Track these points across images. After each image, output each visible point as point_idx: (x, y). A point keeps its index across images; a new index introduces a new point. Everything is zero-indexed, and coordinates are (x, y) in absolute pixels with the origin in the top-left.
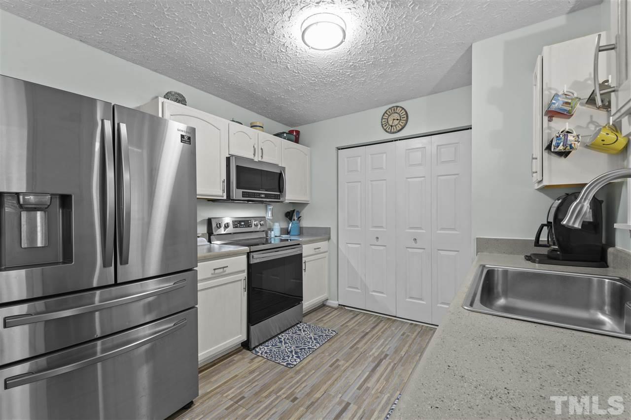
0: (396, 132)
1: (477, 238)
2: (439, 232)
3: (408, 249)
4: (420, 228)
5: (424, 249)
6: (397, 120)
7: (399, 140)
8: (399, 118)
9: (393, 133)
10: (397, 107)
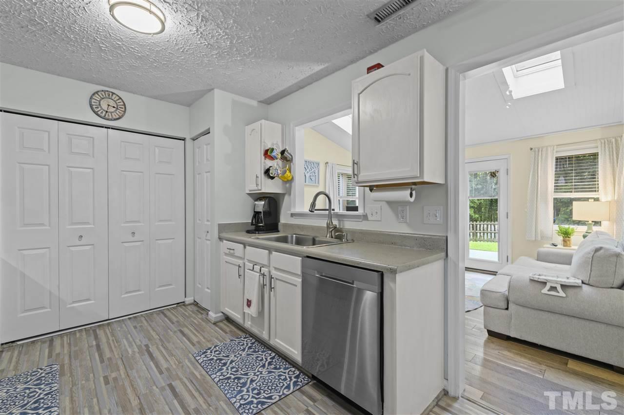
0: (111, 120)
1: (219, 224)
2: (157, 223)
3: (124, 244)
4: (139, 222)
5: (142, 241)
6: (114, 107)
7: (112, 128)
8: (116, 107)
9: (108, 119)
10: (113, 93)
